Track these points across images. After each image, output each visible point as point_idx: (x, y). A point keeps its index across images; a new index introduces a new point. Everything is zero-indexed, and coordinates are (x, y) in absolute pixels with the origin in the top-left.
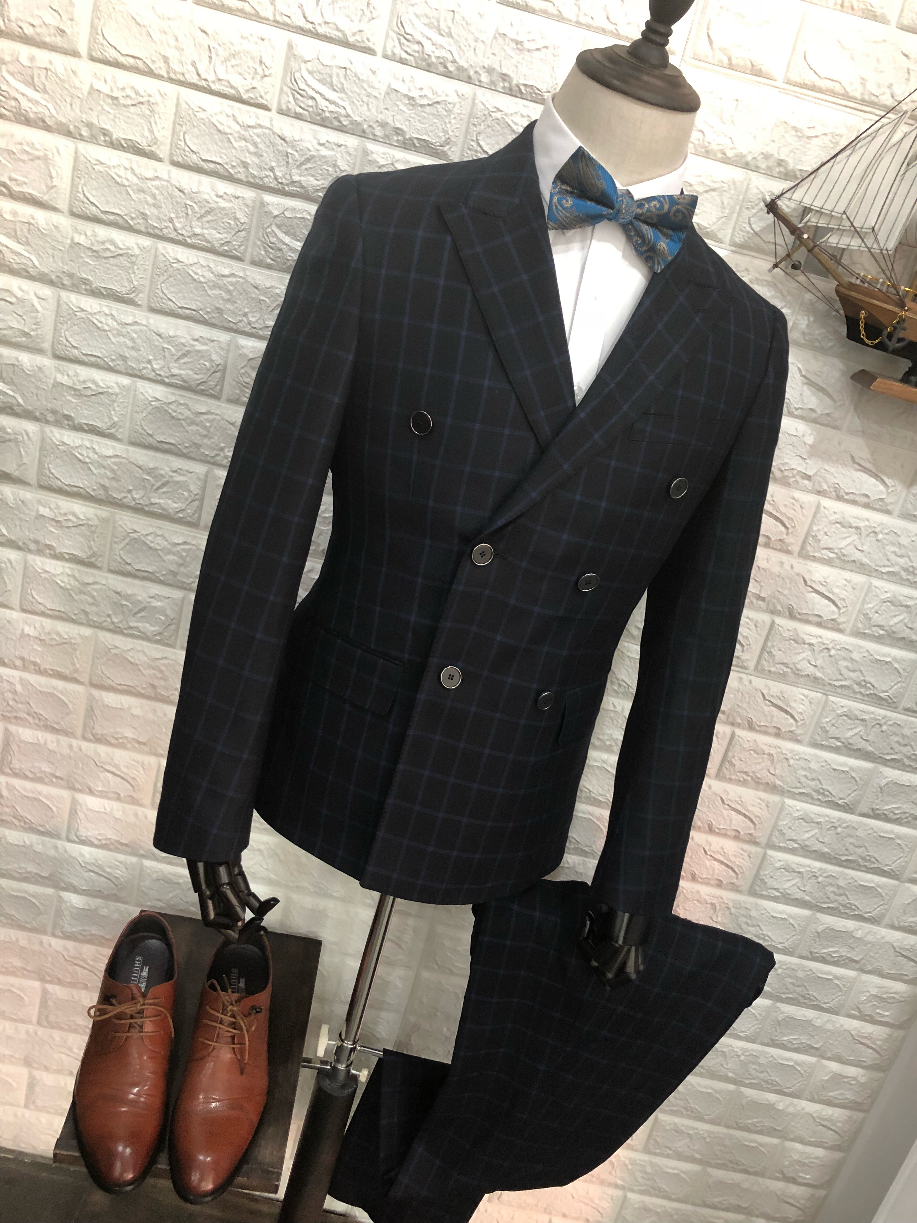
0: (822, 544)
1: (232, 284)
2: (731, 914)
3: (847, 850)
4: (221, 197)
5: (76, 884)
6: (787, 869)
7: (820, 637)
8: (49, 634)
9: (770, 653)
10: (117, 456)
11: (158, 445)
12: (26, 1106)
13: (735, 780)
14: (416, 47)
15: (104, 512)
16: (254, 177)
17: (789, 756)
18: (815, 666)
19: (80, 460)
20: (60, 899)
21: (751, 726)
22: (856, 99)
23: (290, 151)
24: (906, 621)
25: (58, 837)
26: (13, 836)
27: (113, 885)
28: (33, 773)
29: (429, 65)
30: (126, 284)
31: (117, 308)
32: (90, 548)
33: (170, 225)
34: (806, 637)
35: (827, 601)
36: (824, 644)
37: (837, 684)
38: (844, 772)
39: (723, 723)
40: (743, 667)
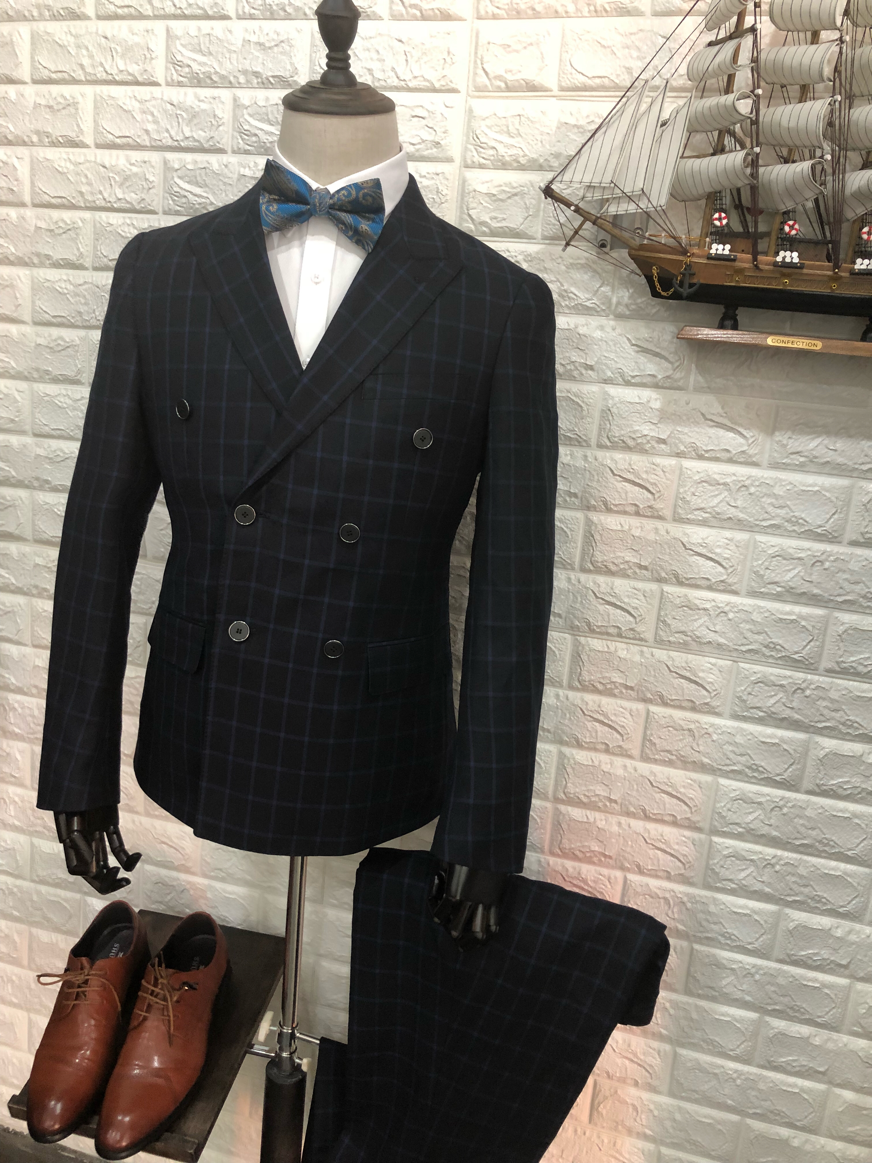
0: (693, 505)
2: (687, 909)
3: (798, 832)
6: (737, 856)
7: (713, 600)
9: (664, 622)
13: (660, 760)
17: (711, 730)
18: (715, 632)
21: (664, 702)
24: (802, 574)
30: (73, 368)
31: (71, 389)
34: (697, 602)
35: (712, 564)
36: (719, 608)
37: (744, 648)
38: (774, 744)
39: (635, 699)
40: (641, 640)
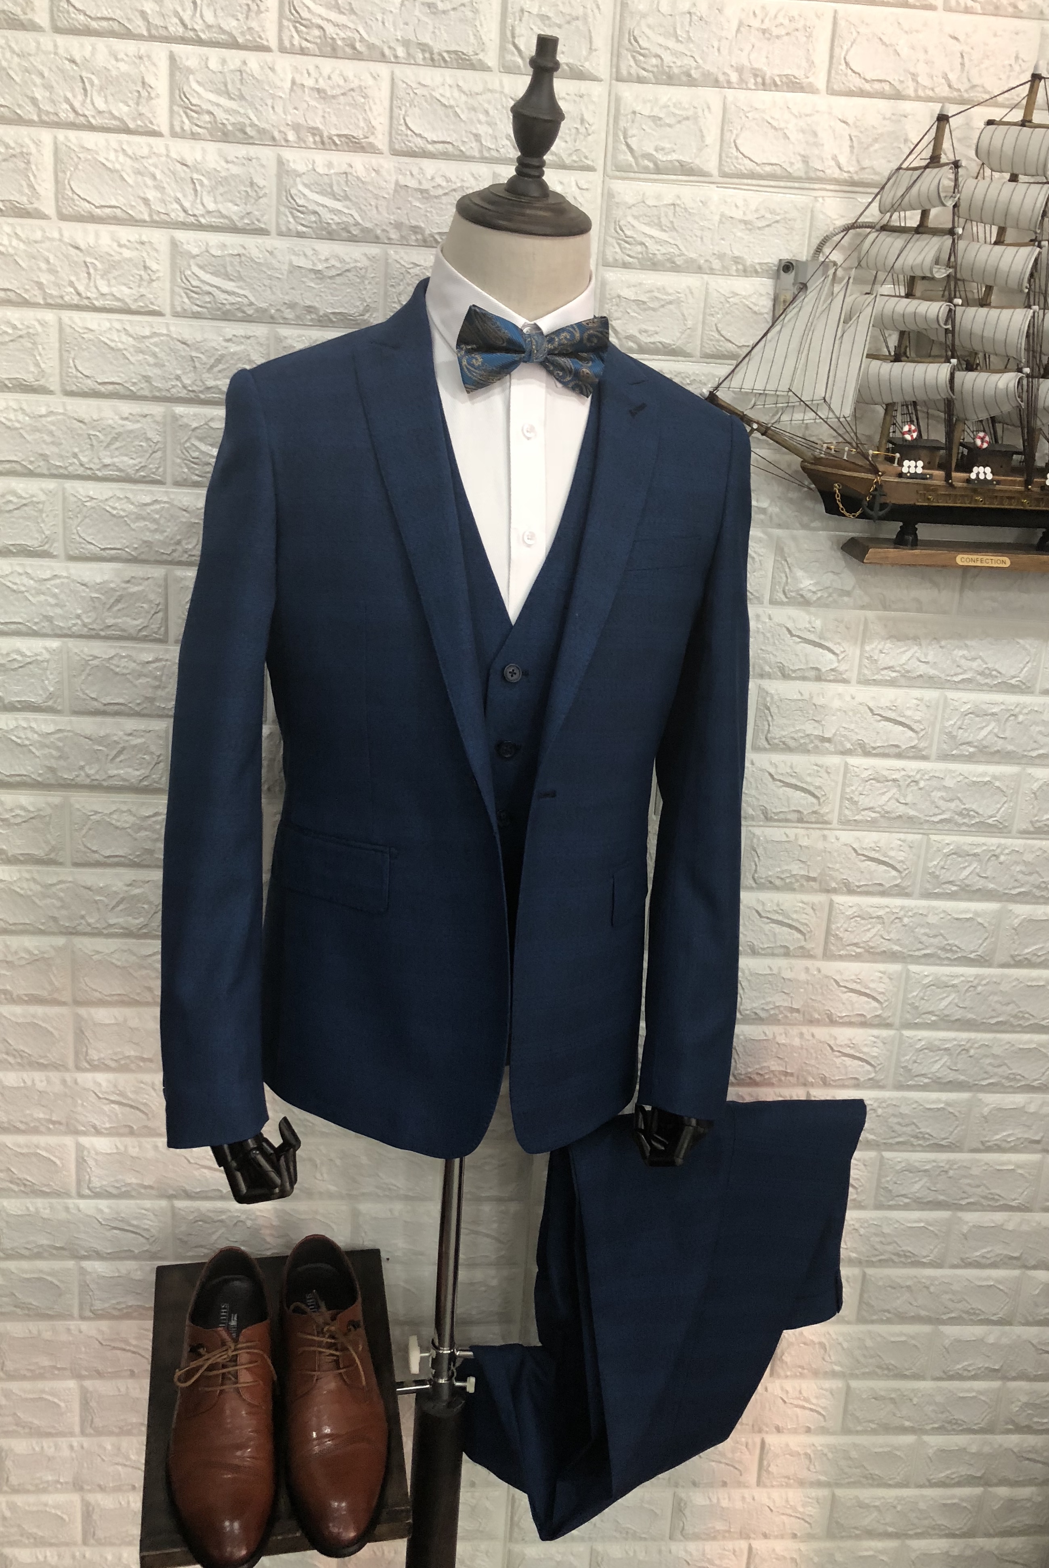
0: (882, 663)
1: (157, 511)
3: (993, 1010)
4: (126, 419)
5: (99, 1248)
6: (930, 1047)
7: (904, 769)
8: (16, 953)
9: (851, 800)
10: (60, 731)
11: (105, 708)
12: (85, 1542)
13: (846, 956)
14: (313, 218)
15: (55, 798)
16: (160, 390)
17: (901, 914)
18: (906, 804)
19: (19, 745)
20: (83, 1271)
21: (850, 890)
22: (801, 178)
23: (194, 354)
24: (996, 730)
25: (68, 1195)
26: (13, 1206)
27: (144, 1241)
28: (26, 1123)
29: (329, 233)
30: (37, 536)
31: (32, 565)
32: (47, 842)
33: (75, 461)
34: (887, 773)
35: (901, 728)
36: (910, 777)
37: (936, 819)
38: (967, 919)
39: (816, 891)
40: (826, 823)
